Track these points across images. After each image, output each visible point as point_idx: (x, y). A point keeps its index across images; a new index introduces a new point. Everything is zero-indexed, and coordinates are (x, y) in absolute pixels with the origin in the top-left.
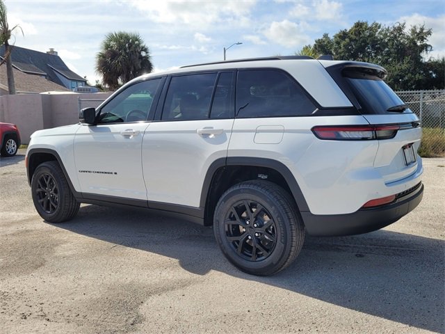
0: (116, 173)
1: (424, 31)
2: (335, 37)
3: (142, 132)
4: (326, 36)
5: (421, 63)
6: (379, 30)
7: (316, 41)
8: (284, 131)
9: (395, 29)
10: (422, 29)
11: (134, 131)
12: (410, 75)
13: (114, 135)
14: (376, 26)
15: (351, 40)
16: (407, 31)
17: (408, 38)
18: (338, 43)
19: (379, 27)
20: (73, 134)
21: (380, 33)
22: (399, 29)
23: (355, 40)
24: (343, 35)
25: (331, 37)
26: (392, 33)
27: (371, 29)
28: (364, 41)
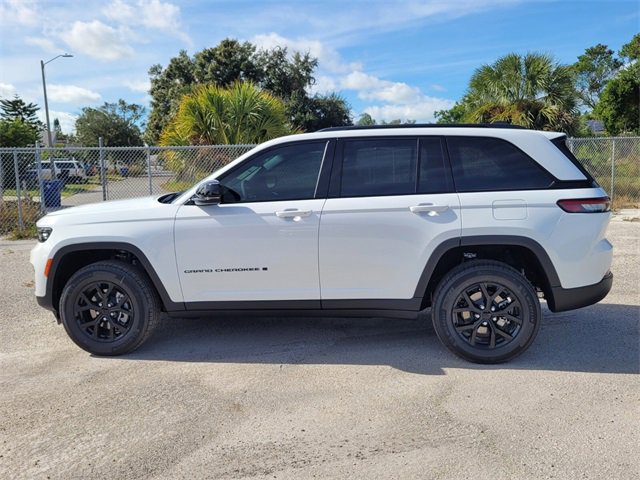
0: (265, 269)
1: (309, 60)
2: (197, 57)
3: (317, 212)
4: (183, 54)
5: (306, 98)
6: (253, 53)
7: (172, 61)
8: (526, 206)
9: (275, 54)
10: (307, 58)
11: (300, 211)
12: (299, 113)
13: (264, 218)
14: (249, 48)
15: (219, 62)
16: (290, 58)
17: (292, 67)
18: (202, 66)
19: (254, 50)
20: (170, 219)
21: (255, 57)
22: (280, 55)
23: (225, 63)
24: (209, 56)
25: (191, 55)
26: (271, 58)
27: (242, 50)
28: (235, 66)
